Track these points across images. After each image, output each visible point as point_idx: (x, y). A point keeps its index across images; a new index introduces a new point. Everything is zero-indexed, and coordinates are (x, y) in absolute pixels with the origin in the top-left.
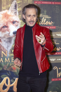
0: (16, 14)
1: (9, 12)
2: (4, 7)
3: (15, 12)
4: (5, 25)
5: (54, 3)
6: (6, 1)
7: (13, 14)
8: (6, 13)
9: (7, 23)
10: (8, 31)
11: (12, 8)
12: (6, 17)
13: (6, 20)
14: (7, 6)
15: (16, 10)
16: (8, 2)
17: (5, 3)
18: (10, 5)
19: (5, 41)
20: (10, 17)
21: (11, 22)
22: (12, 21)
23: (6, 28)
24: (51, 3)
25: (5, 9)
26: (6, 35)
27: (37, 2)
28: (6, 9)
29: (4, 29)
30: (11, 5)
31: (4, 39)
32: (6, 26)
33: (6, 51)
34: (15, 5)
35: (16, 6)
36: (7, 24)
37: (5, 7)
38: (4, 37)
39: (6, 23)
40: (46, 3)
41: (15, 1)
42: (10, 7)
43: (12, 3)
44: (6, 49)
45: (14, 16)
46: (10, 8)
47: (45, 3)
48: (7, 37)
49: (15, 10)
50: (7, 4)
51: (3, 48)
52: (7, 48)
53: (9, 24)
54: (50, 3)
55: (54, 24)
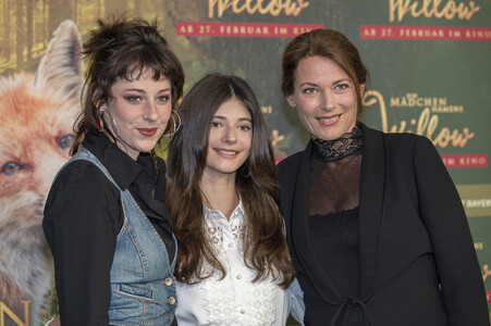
0: (74, 95)
1: (36, 86)
2: (7, 56)
3: (72, 87)
4: (17, 154)
5: (284, 31)
6: (19, 23)
7: (59, 92)
8: (22, 88)
9: (26, 145)
10: (33, 188)
11: (55, 60)
12: (18, 110)
13: (21, 131)
14: (25, 53)
15: (77, 72)
16: (30, 31)
17: (13, 36)
18: (41, 46)
19: (14, 244)
20: (44, 114)
21: (48, 139)
22: (54, 132)
23: (21, 175)
24: (271, 30)
25: (14, 66)
26: (19, 212)
27: (190, 29)
28: (18, 71)
29: (10, 178)
30: (49, 46)
31: (13, 235)
32: (23, 160)
33: (26, 303)
34: (68, 45)
35: (72, 51)
36: (25, 153)
37: (14, 56)
38: (12, 224)
39: (20, 147)
40: (243, 30)
41: (69, 24)
42: (39, 59)
43: (51, 36)
44: (25, 289)
45: (67, 104)
46: (44, 59)
47: (236, 30)
48: (24, 224)
49: (68, 71)
50: (27, 39)
51: (8, 286)
52: (30, 283)
53: (37, 153)
54: (266, 30)
55: (287, 145)
